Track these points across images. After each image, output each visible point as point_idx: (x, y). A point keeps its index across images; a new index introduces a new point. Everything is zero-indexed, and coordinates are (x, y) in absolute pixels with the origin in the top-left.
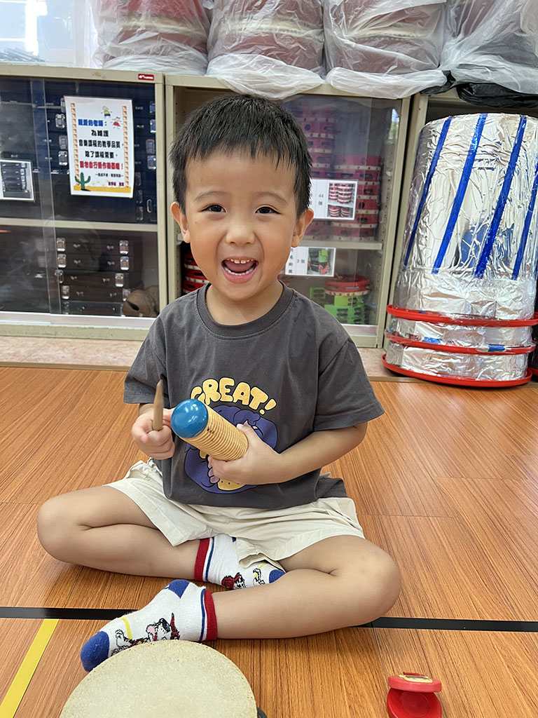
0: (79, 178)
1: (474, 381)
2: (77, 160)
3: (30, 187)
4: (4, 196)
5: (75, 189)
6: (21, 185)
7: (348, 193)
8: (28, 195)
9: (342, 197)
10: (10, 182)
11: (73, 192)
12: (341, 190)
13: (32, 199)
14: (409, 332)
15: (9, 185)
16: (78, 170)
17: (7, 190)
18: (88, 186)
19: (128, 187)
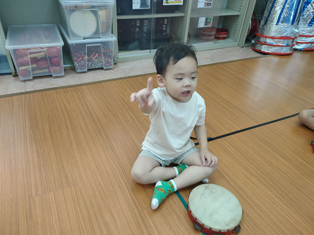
1: (281, 53)
3: (149, 3)
4: (140, 7)
5: (165, 3)
6: (146, 3)
8: (148, 7)
10: (143, 2)
11: (164, 4)
13: (149, 8)
14: (264, 41)
15: (142, 3)
17: (141, 5)
18: (169, 2)
19: (181, 1)
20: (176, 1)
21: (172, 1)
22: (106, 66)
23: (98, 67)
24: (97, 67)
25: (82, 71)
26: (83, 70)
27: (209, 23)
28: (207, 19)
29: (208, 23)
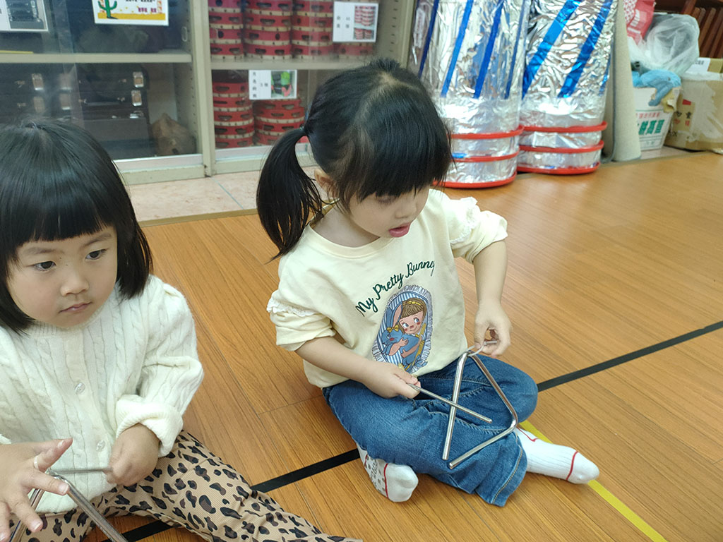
0: (103, 4)
5: (99, 17)
6: (31, 13)
7: (370, 15)
8: (41, 26)
9: (366, 19)
10: (17, 9)
11: (98, 21)
12: (364, 12)
13: (46, 29)
17: (14, 19)
18: (115, 14)
19: (161, 13)
20: (144, 13)
21: (126, 12)
27: (287, 87)
28: (276, 77)
29: (283, 89)
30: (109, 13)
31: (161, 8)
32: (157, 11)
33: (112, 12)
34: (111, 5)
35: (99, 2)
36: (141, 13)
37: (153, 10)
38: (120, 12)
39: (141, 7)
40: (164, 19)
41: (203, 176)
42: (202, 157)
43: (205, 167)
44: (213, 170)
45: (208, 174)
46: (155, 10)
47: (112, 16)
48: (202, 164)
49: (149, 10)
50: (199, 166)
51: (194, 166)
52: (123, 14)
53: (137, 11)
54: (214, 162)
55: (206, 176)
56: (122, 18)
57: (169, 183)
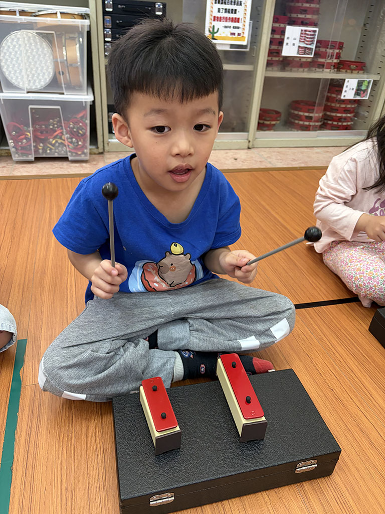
0: (211, 30)
2: (212, 15)
16: (211, 23)
18: (217, 36)
19: (243, 36)
20: (234, 36)
21: (223, 35)
22: (74, 154)
23: (59, 154)
24: (56, 154)
25: (25, 158)
26: (27, 156)
30: (213, 36)
31: (243, 33)
32: (241, 35)
33: (215, 35)
34: (216, 31)
35: (209, 29)
36: (231, 36)
37: (239, 34)
38: (219, 36)
39: (232, 32)
40: (244, 41)
41: (247, 148)
42: (248, 135)
43: (249, 142)
44: (253, 145)
45: (250, 147)
46: (240, 34)
47: (215, 38)
48: (247, 139)
49: (236, 34)
50: (246, 141)
51: (243, 141)
52: (222, 37)
53: (229, 35)
54: (255, 139)
55: (249, 148)
56: (220, 39)
57: (228, 151)
